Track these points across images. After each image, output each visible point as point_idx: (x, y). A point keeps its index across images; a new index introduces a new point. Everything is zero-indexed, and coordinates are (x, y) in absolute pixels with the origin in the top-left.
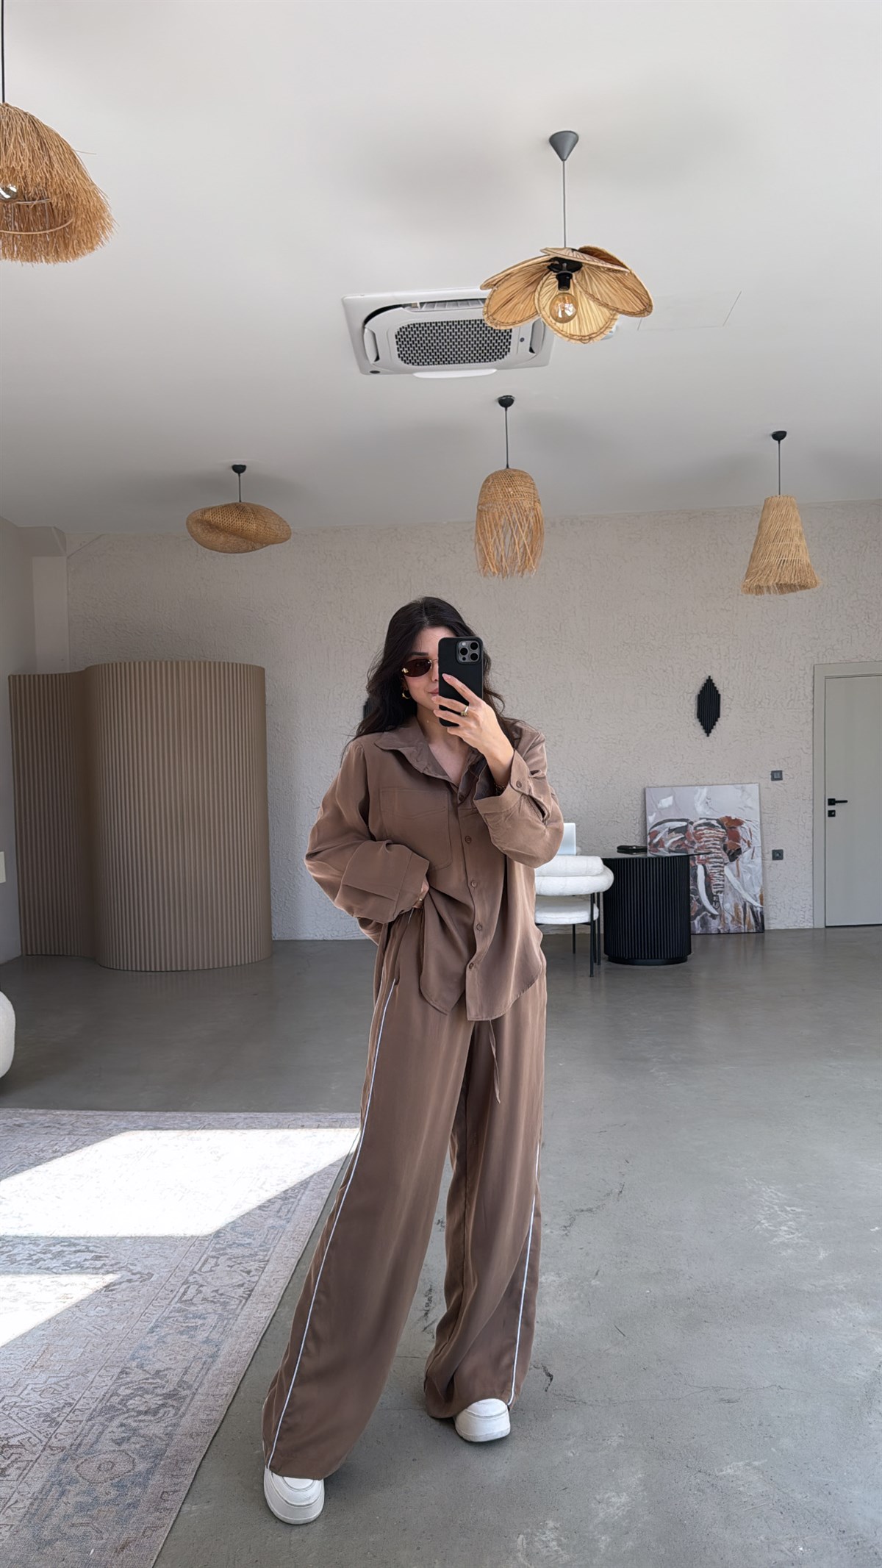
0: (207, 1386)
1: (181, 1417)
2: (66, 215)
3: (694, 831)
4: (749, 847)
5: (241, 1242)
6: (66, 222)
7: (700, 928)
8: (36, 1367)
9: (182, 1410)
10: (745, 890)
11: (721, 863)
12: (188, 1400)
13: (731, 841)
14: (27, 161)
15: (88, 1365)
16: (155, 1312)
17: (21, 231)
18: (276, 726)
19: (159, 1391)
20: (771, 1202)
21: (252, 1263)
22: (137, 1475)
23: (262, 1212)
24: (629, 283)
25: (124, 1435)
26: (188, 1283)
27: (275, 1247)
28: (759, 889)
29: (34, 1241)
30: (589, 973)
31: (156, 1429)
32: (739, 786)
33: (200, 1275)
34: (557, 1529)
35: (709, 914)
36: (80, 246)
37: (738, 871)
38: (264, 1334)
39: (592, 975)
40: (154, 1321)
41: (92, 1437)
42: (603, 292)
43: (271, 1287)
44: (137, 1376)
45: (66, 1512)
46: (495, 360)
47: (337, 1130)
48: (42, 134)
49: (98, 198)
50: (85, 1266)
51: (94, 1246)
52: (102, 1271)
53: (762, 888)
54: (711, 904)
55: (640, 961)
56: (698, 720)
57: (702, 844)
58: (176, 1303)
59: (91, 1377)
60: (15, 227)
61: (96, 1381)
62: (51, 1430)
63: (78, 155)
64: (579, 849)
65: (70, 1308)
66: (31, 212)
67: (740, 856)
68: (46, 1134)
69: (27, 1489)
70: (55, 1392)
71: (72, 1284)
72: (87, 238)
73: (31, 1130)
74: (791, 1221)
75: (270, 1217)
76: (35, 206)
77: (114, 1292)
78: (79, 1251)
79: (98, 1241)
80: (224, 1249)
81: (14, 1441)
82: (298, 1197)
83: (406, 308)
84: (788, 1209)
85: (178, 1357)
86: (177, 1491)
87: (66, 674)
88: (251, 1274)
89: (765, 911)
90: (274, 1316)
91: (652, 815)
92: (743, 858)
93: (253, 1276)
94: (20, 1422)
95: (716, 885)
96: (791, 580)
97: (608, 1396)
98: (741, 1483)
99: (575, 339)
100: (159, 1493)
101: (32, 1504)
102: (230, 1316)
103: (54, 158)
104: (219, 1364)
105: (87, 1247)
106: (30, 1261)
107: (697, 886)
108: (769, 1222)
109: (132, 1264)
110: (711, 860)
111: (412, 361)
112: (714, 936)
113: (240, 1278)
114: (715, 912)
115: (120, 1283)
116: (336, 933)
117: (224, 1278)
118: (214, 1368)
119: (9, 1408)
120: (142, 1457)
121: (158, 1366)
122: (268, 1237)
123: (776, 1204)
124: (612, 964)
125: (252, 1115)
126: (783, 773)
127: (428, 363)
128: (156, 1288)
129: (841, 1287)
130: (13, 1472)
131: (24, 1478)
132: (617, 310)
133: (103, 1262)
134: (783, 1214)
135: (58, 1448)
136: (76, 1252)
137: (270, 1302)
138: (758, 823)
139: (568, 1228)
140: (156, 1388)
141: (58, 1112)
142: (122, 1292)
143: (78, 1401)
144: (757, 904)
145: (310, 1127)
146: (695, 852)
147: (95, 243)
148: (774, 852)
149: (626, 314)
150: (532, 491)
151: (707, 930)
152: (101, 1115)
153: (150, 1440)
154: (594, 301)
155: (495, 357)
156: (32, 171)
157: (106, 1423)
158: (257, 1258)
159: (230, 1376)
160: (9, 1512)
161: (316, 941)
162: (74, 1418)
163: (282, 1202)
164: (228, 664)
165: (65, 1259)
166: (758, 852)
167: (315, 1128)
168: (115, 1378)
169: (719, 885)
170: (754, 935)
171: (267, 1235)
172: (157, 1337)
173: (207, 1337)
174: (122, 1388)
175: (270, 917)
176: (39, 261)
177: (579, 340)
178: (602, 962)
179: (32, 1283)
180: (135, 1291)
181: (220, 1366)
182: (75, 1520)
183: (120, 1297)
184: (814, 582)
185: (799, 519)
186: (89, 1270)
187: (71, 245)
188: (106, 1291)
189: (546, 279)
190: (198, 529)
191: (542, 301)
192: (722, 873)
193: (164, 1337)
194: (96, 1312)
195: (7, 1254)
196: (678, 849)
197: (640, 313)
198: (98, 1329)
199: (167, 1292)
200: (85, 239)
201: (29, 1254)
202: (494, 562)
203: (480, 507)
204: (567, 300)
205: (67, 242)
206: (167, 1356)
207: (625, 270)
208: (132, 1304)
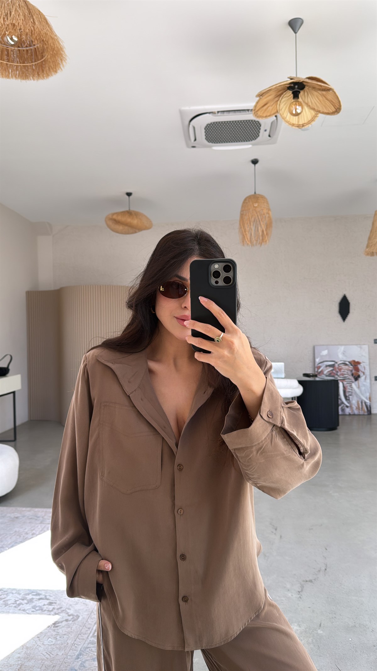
2: (43, 53)
3: (338, 367)
4: (364, 374)
6: (43, 58)
7: (342, 412)
10: (362, 394)
11: (351, 382)
13: (355, 371)
14: (21, 20)
16: (79, 644)
17: (20, 63)
24: (329, 96)
29: (18, 592)
32: (359, 346)
35: (345, 406)
36: (50, 71)
37: (359, 386)
40: (79, 650)
42: (313, 102)
46: (252, 140)
48: (30, 7)
50: (44, 609)
51: (49, 596)
52: (52, 613)
53: (370, 393)
54: (346, 401)
55: (315, 428)
56: (339, 314)
57: (342, 373)
58: (91, 637)
60: (17, 61)
63: (47, 18)
64: (286, 376)
66: (25, 53)
67: (359, 379)
68: (30, 523)
72: (53, 65)
73: (23, 520)
76: (27, 50)
77: (58, 628)
83: (210, 114)
87: (51, 290)
89: (371, 404)
91: (317, 358)
92: (361, 379)
95: (348, 392)
103: (36, 20)
105: (45, 596)
106: (15, 605)
107: (339, 393)
109: (68, 609)
110: (346, 380)
111: (212, 141)
112: (347, 416)
114: (348, 405)
115: (62, 622)
127: (220, 142)
128: (81, 626)
132: (319, 112)
133: (53, 607)
136: (40, 599)
138: (368, 363)
139: (301, 593)
142: (63, 628)
144: (368, 401)
146: (338, 377)
147: (57, 69)
148: (375, 377)
149: (324, 114)
150: (267, 205)
151: (345, 413)
154: (307, 107)
156: (24, 26)
165: (34, 604)
166: (368, 377)
169: (350, 392)
170: (366, 416)
172: (80, 662)
176: (30, 79)
177: (296, 126)
180: (69, 627)
183: (61, 631)
186: (46, 612)
187: (45, 70)
188: (54, 627)
189: (285, 94)
190: (110, 223)
191: (282, 105)
192: (351, 386)
193: (84, 662)
194: (48, 642)
195: (3, 600)
196: (330, 375)
197: (333, 113)
198: (49, 655)
199: (87, 629)
200: (52, 66)
201: (15, 600)
202: (249, 238)
203: (242, 212)
204: (298, 105)
205: (43, 69)
207: (328, 87)
208: (67, 637)
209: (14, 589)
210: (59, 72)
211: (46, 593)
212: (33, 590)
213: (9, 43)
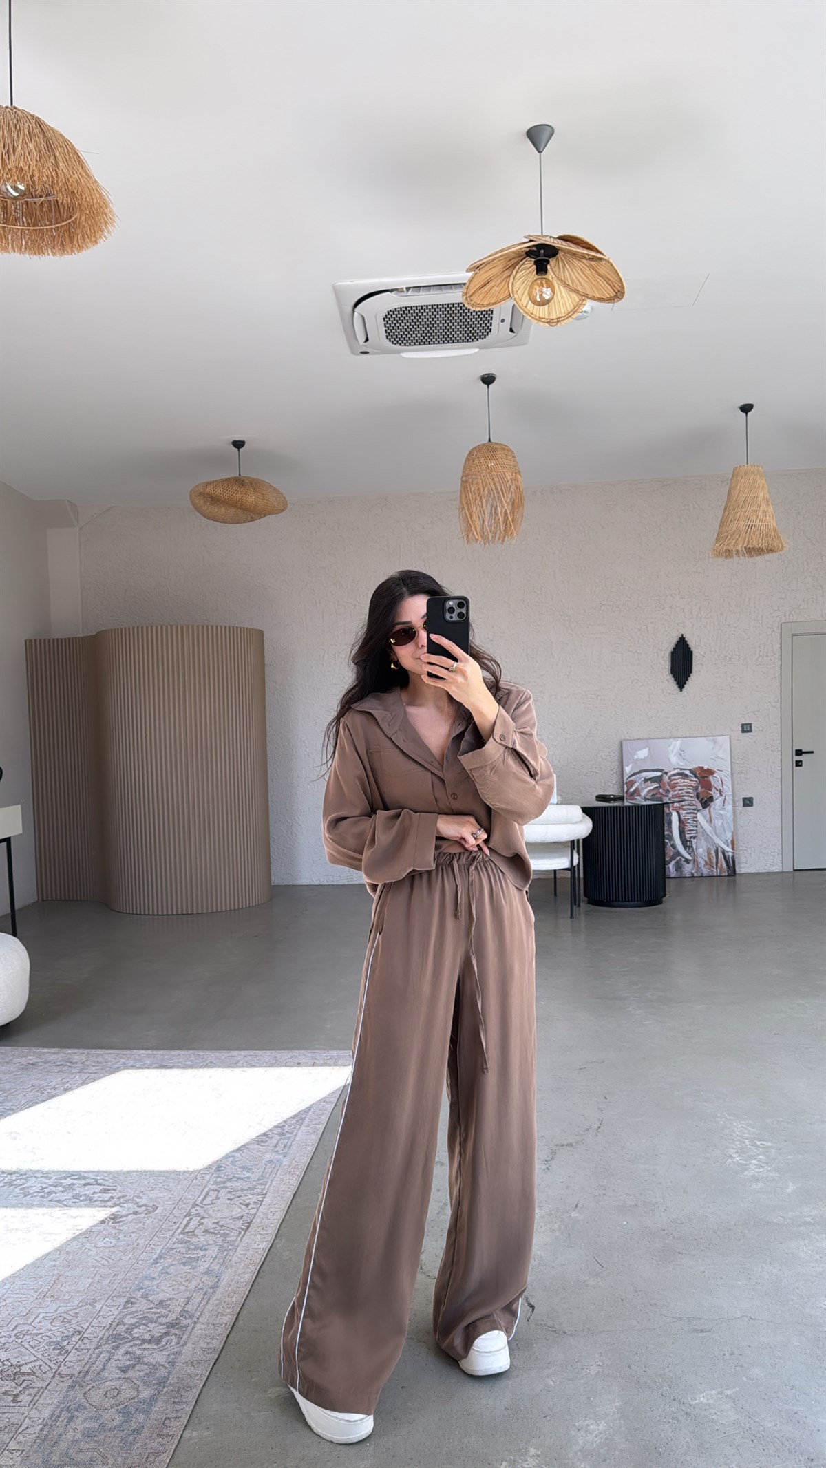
0: (207, 1315)
1: (183, 1345)
2: (71, 210)
3: (669, 781)
4: (721, 795)
5: (240, 1176)
6: (71, 217)
7: (675, 872)
8: (47, 1297)
9: (184, 1339)
10: (717, 835)
11: (695, 810)
12: (190, 1328)
13: (703, 790)
14: (34, 161)
15: (96, 1295)
16: (159, 1243)
17: (29, 226)
18: (274, 684)
19: (163, 1320)
20: (741, 1136)
21: (251, 1196)
22: (141, 1402)
23: (260, 1147)
24: (603, 271)
25: (129, 1363)
26: (190, 1215)
27: (272, 1181)
28: (730, 834)
29: (47, 1175)
30: (570, 915)
31: (160, 1358)
32: (712, 738)
33: (202, 1207)
34: (538, 1456)
35: (683, 859)
36: (84, 240)
37: (711, 817)
38: (262, 1265)
39: (572, 917)
40: (158, 1252)
41: (99, 1365)
42: (574, 278)
43: (268, 1219)
44: (142, 1305)
45: (74, 1437)
46: (477, 340)
47: (331, 1068)
48: (48, 135)
49: (101, 195)
50: (94, 1199)
51: (103, 1179)
52: (109, 1204)
53: (733, 833)
54: (685, 849)
55: (617, 903)
56: (671, 676)
57: (677, 792)
58: (179, 1234)
59: (98, 1306)
60: (23, 222)
61: (103, 1310)
62: (61, 1358)
64: (559, 798)
66: (38, 209)
67: (712, 804)
68: (58, 1072)
69: (37, 1415)
70: (65, 1320)
71: (81, 1217)
72: (91, 232)
73: (44, 1068)
74: (761, 1155)
75: (268, 1151)
76: (42, 203)
77: (121, 1224)
78: (88, 1184)
79: (106, 1175)
80: (224, 1182)
81: (25, 1369)
82: (294, 1133)
83: (393, 293)
84: (759, 1143)
85: (180, 1288)
86: (178, 1418)
87: (79, 638)
88: (250, 1207)
89: (736, 856)
90: (271, 1247)
91: (628, 766)
92: (715, 805)
93: (252, 1208)
94: (32, 1350)
95: (690, 830)
96: (759, 544)
97: (587, 1326)
98: (713, 1411)
99: (543, 322)
100: (162, 1419)
101: (42, 1430)
102: (230, 1247)
103: (59, 158)
104: (218, 1296)
105: (96, 1180)
106: (43, 1194)
107: (671, 832)
108: (740, 1156)
109: (138, 1197)
110: (685, 807)
111: (400, 342)
112: (688, 879)
113: (239, 1210)
114: (689, 857)
115: (127, 1215)
116: (331, 878)
117: (223, 1210)
118: (215, 1298)
119: (21, 1337)
120: (147, 1384)
121: (161, 1296)
122: (266, 1171)
123: (747, 1139)
124: (591, 906)
125: (251, 1053)
126: (753, 726)
127: (415, 343)
128: (160, 1220)
129: (809, 1219)
130: (24, 1398)
131: (34, 1404)
132: (587, 296)
133: (110, 1195)
134: (753, 1148)
135: (67, 1375)
136: (86, 1185)
137: (267, 1234)
138: (729, 773)
139: (549, 1162)
140: (159, 1317)
141: (70, 1051)
142: (129, 1224)
143: (86, 1330)
144: (728, 849)
145: (306, 1065)
146: (670, 799)
147: (98, 237)
148: (744, 799)
149: (596, 300)
150: (512, 463)
151: (681, 873)
152: (110, 1054)
153: (154, 1367)
154: (565, 287)
155: (477, 337)
156: (39, 170)
157: (113, 1351)
158: (255, 1191)
159: (229, 1306)
160: (20, 1438)
161: (313, 885)
162: (83, 1346)
163: (279, 1138)
164: (229, 627)
165: (75, 1192)
166: (729, 800)
167: (310, 1066)
168: (121, 1308)
169: (693, 830)
170: (727, 878)
171: (265, 1169)
172: (161, 1268)
173: (208, 1268)
174: (127, 1317)
175: (269, 863)
176: (46, 254)
177: (547, 322)
178: (582, 904)
179: (43, 1215)
180: (141, 1222)
181: (220, 1296)
182: (83, 1445)
183: (127, 1228)
184: (780, 545)
185: (766, 486)
186: (97, 1203)
187: (75, 239)
188: (112, 1223)
189: (522, 264)
190: (201, 502)
191: (517, 285)
192: (695, 819)
193: (168, 1268)
194: (105, 1243)
195: (20, 1187)
196: (653, 798)
197: (611, 299)
198: (106, 1260)
199: (170, 1224)
200: (89, 233)
201: (41, 1186)
202: (478, 529)
203: (464, 478)
204: (545, 285)
205: (72, 235)
206: (170, 1287)
207: (600, 256)
208: (137, 1235)
209: (38, 1171)
210: (102, 242)
211: (97, 1176)
212: (72, 1171)
213: (8, 193)
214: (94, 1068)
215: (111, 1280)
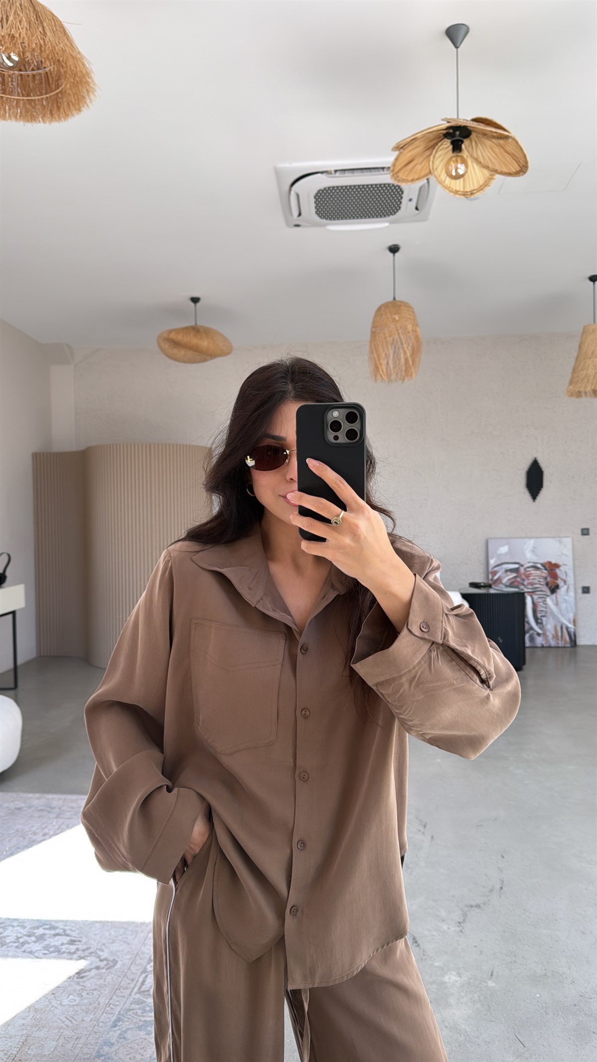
2: (58, 80)
3: (524, 572)
4: (565, 584)
6: (58, 88)
7: (530, 643)
10: (562, 615)
11: (545, 595)
13: (551, 579)
14: (25, 30)
16: (117, 1003)
17: (23, 96)
24: (509, 149)
26: (146, 972)
28: (572, 615)
29: (22, 923)
32: (558, 539)
35: (536, 633)
36: (69, 108)
37: (557, 601)
40: (117, 1013)
42: (486, 156)
46: (389, 216)
48: (38, 9)
49: (83, 64)
50: (62, 951)
51: (70, 929)
52: (75, 956)
53: (574, 614)
54: (537, 625)
56: (527, 489)
57: (531, 581)
58: (136, 993)
60: (18, 93)
63: (66, 25)
65: (46, 995)
66: (31, 80)
67: (558, 591)
68: (39, 817)
72: (75, 100)
73: (28, 813)
76: (34, 75)
77: (84, 979)
78: (58, 935)
79: (73, 925)
83: (323, 174)
89: (577, 631)
91: (492, 558)
92: (561, 592)
95: (541, 611)
99: (460, 194)
103: (47, 28)
105: (64, 930)
106: (17, 944)
107: (526, 612)
109: (100, 950)
110: (537, 593)
111: (325, 217)
112: (539, 649)
114: (540, 631)
115: (90, 970)
126: (590, 530)
127: (339, 218)
128: (119, 977)
132: (496, 171)
133: (76, 946)
136: (55, 935)
138: (572, 567)
139: (462, 925)
142: (92, 980)
144: (571, 626)
146: (525, 587)
147: (81, 105)
148: (583, 588)
149: (503, 175)
150: (413, 317)
151: (535, 644)
154: (477, 164)
155: (389, 213)
156: (29, 38)
165: (46, 943)
166: (572, 588)
169: (543, 611)
170: (568, 649)
172: (119, 1032)
177: (463, 195)
180: (102, 978)
183: (89, 985)
186: (65, 955)
187: (62, 107)
188: (77, 978)
189: (441, 145)
190: (166, 346)
191: (437, 163)
192: (544, 602)
193: (125, 1032)
194: (69, 1001)
196: (511, 585)
197: (517, 174)
198: (70, 1020)
199: (129, 981)
200: (73, 100)
201: (17, 936)
202: (385, 370)
203: (374, 330)
204: (459, 162)
205: (59, 104)
206: (127, 1054)
207: (506, 133)
208: (99, 993)
209: (14, 920)
210: (84, 109)
211: (66, 926)
212: (46, 920)
213: (5, 64)
214: (69, 814)
215: (74, 1044)
